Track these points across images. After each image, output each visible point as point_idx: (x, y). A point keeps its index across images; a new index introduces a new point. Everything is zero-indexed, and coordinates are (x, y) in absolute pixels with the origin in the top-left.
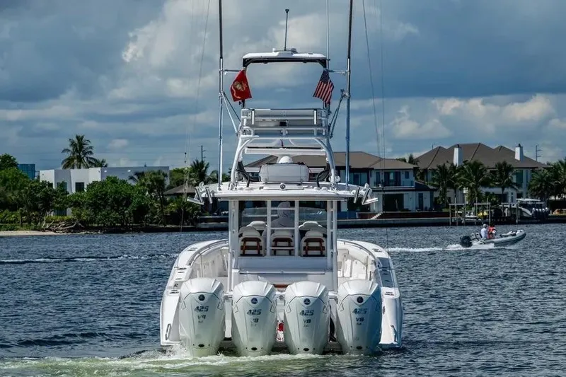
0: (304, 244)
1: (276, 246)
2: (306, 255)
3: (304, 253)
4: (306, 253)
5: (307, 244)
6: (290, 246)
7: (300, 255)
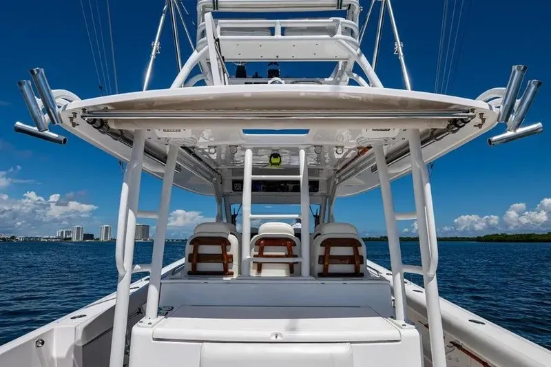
0: (320, 251)
1: (261, 255)
2: (325, 274)
3: (319, 268)
4: (326, 269)
5: (327, 251)
6: (290, 255)
7: (311, 274)
